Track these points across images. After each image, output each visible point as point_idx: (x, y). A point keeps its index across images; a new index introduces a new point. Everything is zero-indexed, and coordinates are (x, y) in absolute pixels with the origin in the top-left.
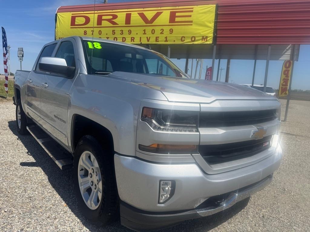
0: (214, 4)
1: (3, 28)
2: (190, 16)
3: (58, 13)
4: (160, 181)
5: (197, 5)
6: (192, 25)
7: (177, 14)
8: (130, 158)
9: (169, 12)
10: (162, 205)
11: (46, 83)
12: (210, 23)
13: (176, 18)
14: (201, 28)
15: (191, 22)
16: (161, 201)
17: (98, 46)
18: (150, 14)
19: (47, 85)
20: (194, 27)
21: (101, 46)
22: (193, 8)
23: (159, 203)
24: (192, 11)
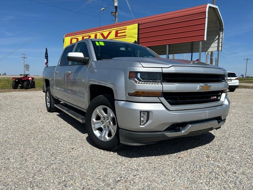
0: (137, 23)
1: (46, 48)
2: (125, 32)
3: (65, 38)
4: (141, 112)
5: (129, 25)
6: (126, 37)
7: (119, 32)
8: (124, 102)
9: (115, 31)
10: (143, 126)
11: (69, 71)
12: (135, 35)
13: (118, 34)
14: (131, 38)
15: (126, 35)
16: (142, 124)
17: (102, 44)
18: (105, 34)
19: (70, 72)
20: (127, 38)
21: (104, 43)
22: (126, 27)
23: (140, 125)
24: (126, 29)
